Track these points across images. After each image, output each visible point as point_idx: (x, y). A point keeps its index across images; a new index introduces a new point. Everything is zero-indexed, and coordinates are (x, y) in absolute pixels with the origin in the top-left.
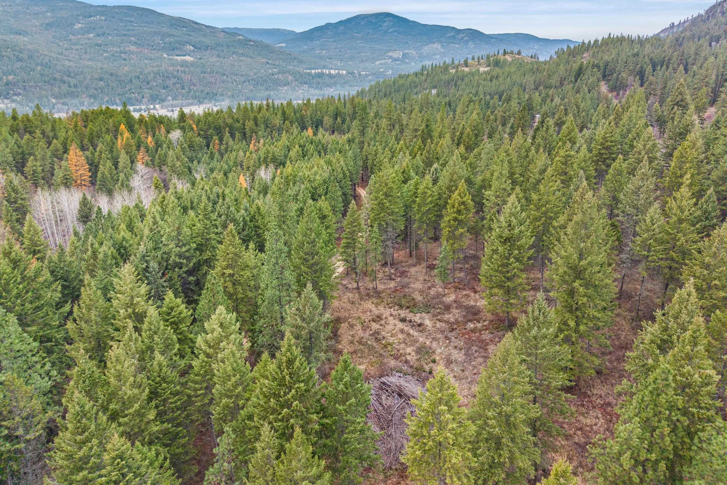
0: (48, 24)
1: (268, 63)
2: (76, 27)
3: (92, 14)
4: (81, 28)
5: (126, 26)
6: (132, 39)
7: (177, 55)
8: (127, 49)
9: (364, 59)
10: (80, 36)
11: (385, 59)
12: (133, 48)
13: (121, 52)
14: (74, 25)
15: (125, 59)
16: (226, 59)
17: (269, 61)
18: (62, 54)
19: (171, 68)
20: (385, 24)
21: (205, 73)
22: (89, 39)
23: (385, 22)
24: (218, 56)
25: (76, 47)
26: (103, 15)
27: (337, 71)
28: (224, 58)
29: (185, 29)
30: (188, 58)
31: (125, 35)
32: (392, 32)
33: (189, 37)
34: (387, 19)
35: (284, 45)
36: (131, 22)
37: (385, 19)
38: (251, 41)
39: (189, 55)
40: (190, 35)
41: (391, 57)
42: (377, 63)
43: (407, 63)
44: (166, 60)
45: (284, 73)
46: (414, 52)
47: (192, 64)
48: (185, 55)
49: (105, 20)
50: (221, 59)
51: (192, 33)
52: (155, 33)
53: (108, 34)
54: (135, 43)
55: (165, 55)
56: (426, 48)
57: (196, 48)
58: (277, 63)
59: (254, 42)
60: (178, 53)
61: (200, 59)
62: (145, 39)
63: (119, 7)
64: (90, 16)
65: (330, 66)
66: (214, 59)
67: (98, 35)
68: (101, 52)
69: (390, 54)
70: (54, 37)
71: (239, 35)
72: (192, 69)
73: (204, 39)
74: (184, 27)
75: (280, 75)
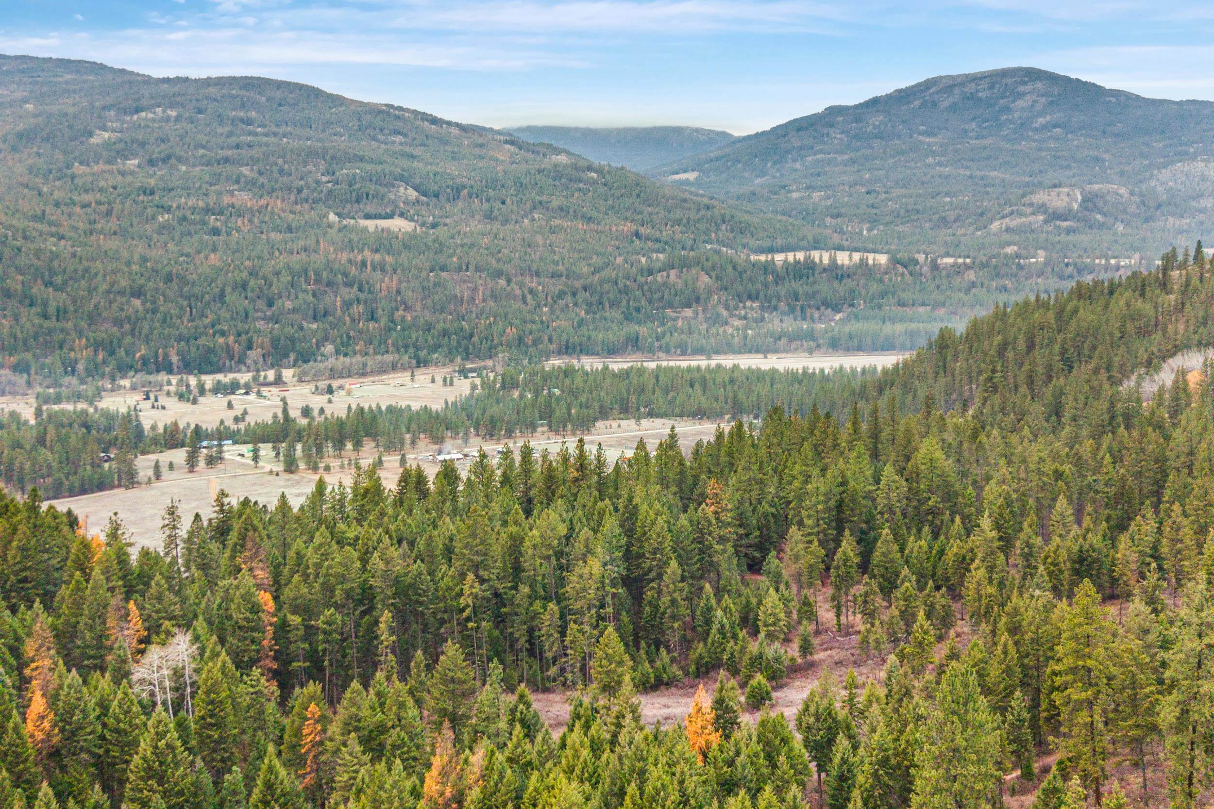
0: (20, 136)
1: (637, 235)
2: (93, 140)
3: (144, 102)
4: (107, 145)
5: (230, 134)
6: (245, 170)
7: (368, 217)
8: (226, 200)
9: (952, 215)
10: (101, 166)
11: (1021, 214)
12: (243, 198)
13: (208, 210)
14: (90, 134)
15: (216, 232)
16: (510, 227)
17: (643, 231)
18: (41, 218)
19: (344, 257)
20: (1020, 103)
21: (442, 269)
22: (123, 174)
23: (1021, 95)
24: (489, 217)
25: (87, 198)
26: (172, 106)
27: (856, 256)
28: (506, 221)
29: (399, 138)
30: (397, 224)
31: (226, 160)
32: (1045, 127)
33: (406, 163)
34: (1029, 88)
35: (691, 176)
36: (249, 122)
37: (1021, 89)
38: (590, 168)
39: (402, 215)
40: (412, 156)
41: (1042, 208)
42: (995, 226)
43: (1101, 226)
44: (332, 232)
45: (684, 265)
46: (1123, 191)
47: (408, 243)
48: (390, 216)
49: (178, 119)
50: (497, 226)
51: (418, 151)
52: (312, 154)
53: (180, 159)
54: (251, 185)
55: (332, 217)
56: (1165, 174)
57: (425, 194)
58: (666, 234)
59: (600, 171)
60: (370, 209)
61: (434, 226)
62: (281, 172)
63: (220, 82)
64: (137, 111)
65: (836, 239)
66: (476, 226)
67: (151, 163)
68: (149, 211)
69: (1040, 197)
70: (30, 170)
71: (558, 151)
72: (404, 257)
73: (452, 168)
74: (397, 132)
75: (673, 273)
